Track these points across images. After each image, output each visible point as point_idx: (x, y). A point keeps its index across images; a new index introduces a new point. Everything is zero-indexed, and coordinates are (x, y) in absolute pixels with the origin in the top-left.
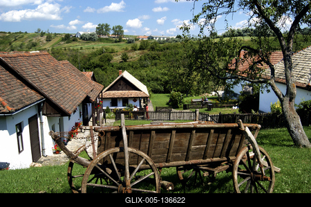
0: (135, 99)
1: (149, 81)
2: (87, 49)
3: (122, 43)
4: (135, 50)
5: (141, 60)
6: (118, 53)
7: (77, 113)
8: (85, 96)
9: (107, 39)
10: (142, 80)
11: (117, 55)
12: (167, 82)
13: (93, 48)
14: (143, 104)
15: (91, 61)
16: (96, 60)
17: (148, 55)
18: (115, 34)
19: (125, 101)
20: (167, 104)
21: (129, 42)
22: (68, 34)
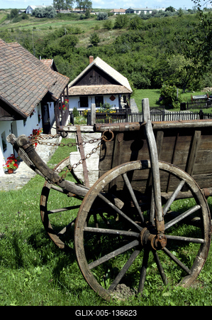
0: (112, 97)
1: (130, 72)
2: (42, 29)
3: (89, 21)
4: (109, 29)
5: (117, 42)
6: (85, 34)
7: (35, 116)
8: (46, 91)
9: (68, 15)
10: (120, 70)
11: (84, 37)
12: (155, 73)
13: (51, 28)
14: (123, 104)
15: (49, 46)
16: (55, 44)
17: (127, 35)
18: (80, 8)
19: (99, 99)
20: (158, 103)
21: (100, 18)
22: (16, 10)
